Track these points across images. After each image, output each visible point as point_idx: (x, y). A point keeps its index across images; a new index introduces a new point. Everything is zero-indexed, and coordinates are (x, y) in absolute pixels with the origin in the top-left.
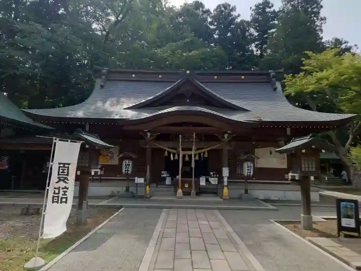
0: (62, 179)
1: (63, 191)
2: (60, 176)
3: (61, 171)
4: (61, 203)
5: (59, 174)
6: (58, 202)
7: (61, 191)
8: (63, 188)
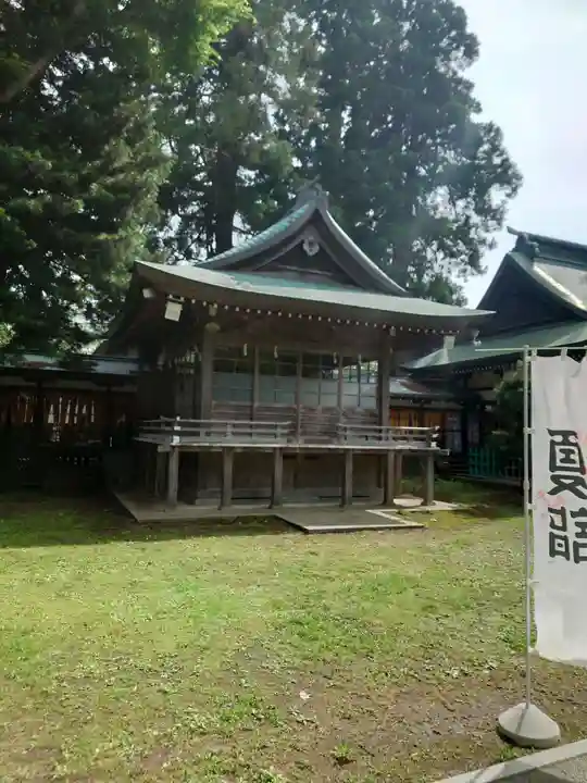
0: (568, 481)
1: (577, 524)
2: (558, 473)
3: (560, 456)
4: (577, 561)
5: (553, 467)
6: (566, 555)
7: (571, 521)
8: (574, 515)
